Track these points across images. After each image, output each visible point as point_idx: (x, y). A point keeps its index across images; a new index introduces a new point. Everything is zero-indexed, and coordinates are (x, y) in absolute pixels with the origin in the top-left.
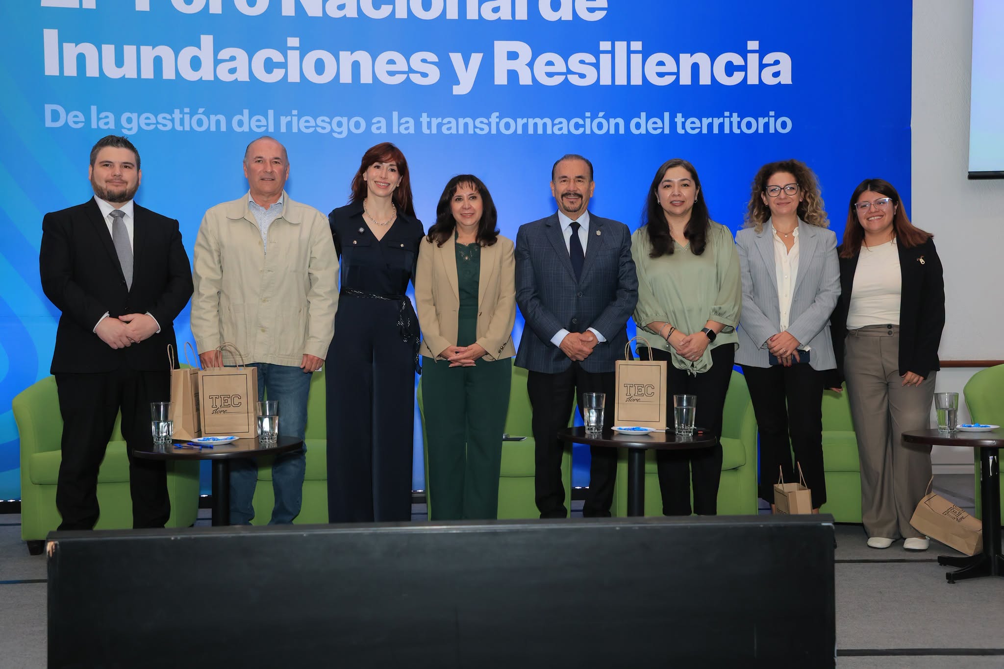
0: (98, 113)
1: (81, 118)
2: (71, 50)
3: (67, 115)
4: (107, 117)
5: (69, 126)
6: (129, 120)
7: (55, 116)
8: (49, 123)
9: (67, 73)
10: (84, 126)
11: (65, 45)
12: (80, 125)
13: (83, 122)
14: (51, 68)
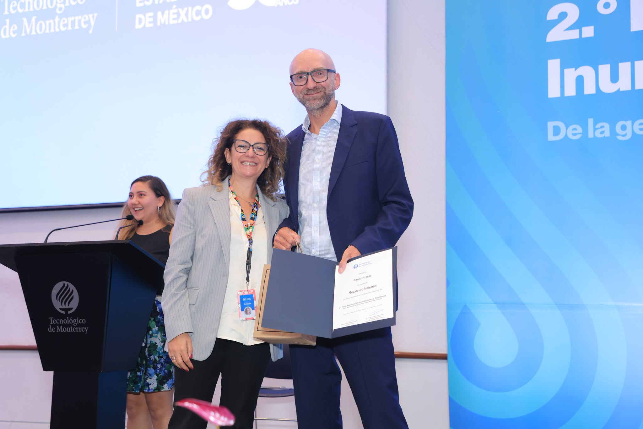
0: (595, 124)
1: (580, 130)
2: (571, 74)
3: (567, 129)
4: (602, 127)
5: (569, 138)
6: (624, 128)
7: (557, 131)
8: (551, 137)
9: (567, 94)
10: (581, 138)
11: (566, 71)
12: (578, 136)
13: (580, 133)
14: (553, 92)
